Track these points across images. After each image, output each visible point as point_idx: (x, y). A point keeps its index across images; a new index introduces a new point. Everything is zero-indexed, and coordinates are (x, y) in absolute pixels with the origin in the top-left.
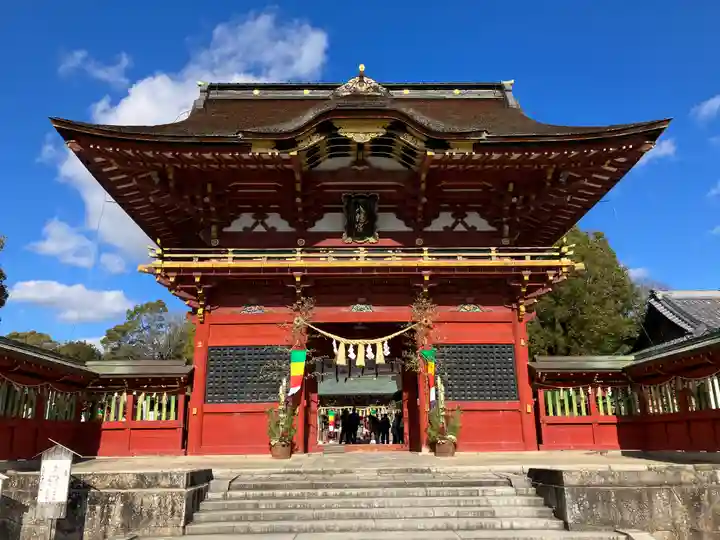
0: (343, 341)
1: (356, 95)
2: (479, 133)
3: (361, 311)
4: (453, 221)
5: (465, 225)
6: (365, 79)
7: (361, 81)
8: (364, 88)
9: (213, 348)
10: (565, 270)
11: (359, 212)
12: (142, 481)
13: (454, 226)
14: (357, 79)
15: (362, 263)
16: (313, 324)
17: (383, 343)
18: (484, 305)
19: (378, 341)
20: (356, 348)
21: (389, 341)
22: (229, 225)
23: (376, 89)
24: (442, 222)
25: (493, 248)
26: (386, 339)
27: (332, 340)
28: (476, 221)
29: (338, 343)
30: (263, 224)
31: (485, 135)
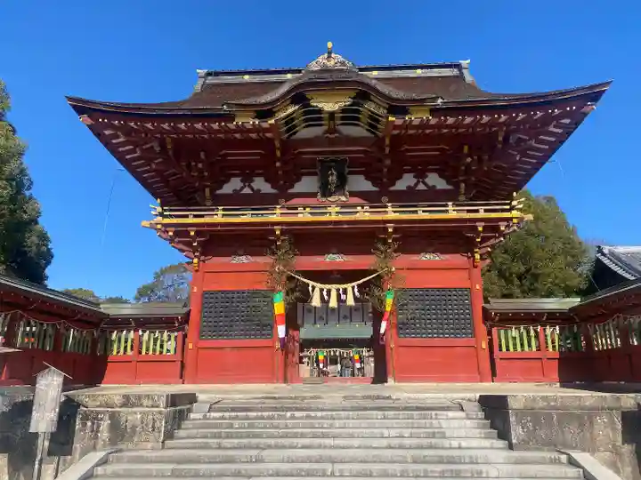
0: (318, 286)
1: (325, 70)
2: (435, 99)
3: (334, 260)
4: (415, 180)
5: (426, 184)
6: (333, 55)
7: (329, 57)
8: (332, 62)
10: (515, 221)
11: (332, 174)
12: (127, 402)
13: (416, 185)
14: (326, 55)
15: (334, 218)
16: (293, 272)
17: (353, 288)
18: (441, 253)
19: (349, 286)
20: (329, 292)
21: (359, 286)
22: (221, 188)
23: (343, 64)
24: (406, 182)
25: (450, 203)
26: (355, 284)
28: (435, 181)
29: (314, 288)
30: (249, 186)
31: (440, 101)
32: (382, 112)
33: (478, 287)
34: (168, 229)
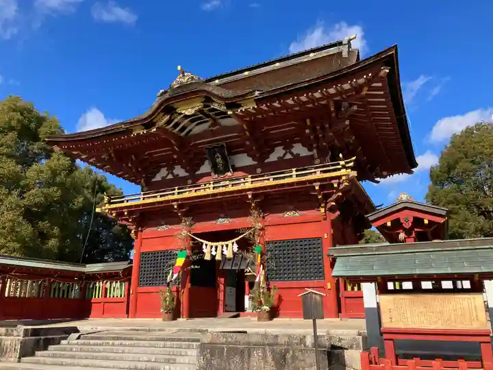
0: (210, 244)
1: (182, 86)
3: (223, 223)
4: (284, 152)
5: (292, 154)
6: (186, 74)
7: (184, 76)
8: (186, 80)
9: (143, 253)
10: (344, 178)
11: (218, 157)
13: (285, 155)
14: (181, 75)
16: (193, 234)
17: (233, 243)
19: (230, 243)
20: (216, 247)
21: (236, 241)
22: (154, 177)
23: (192, 78)
26: (235, 240)
27: (202, 243)
28: (300, 150)
29: (206, 245)
30: (172, 173)
31: (257, 93)
32: (223, 108)
33: (326, 237)
34: (113, 212)
